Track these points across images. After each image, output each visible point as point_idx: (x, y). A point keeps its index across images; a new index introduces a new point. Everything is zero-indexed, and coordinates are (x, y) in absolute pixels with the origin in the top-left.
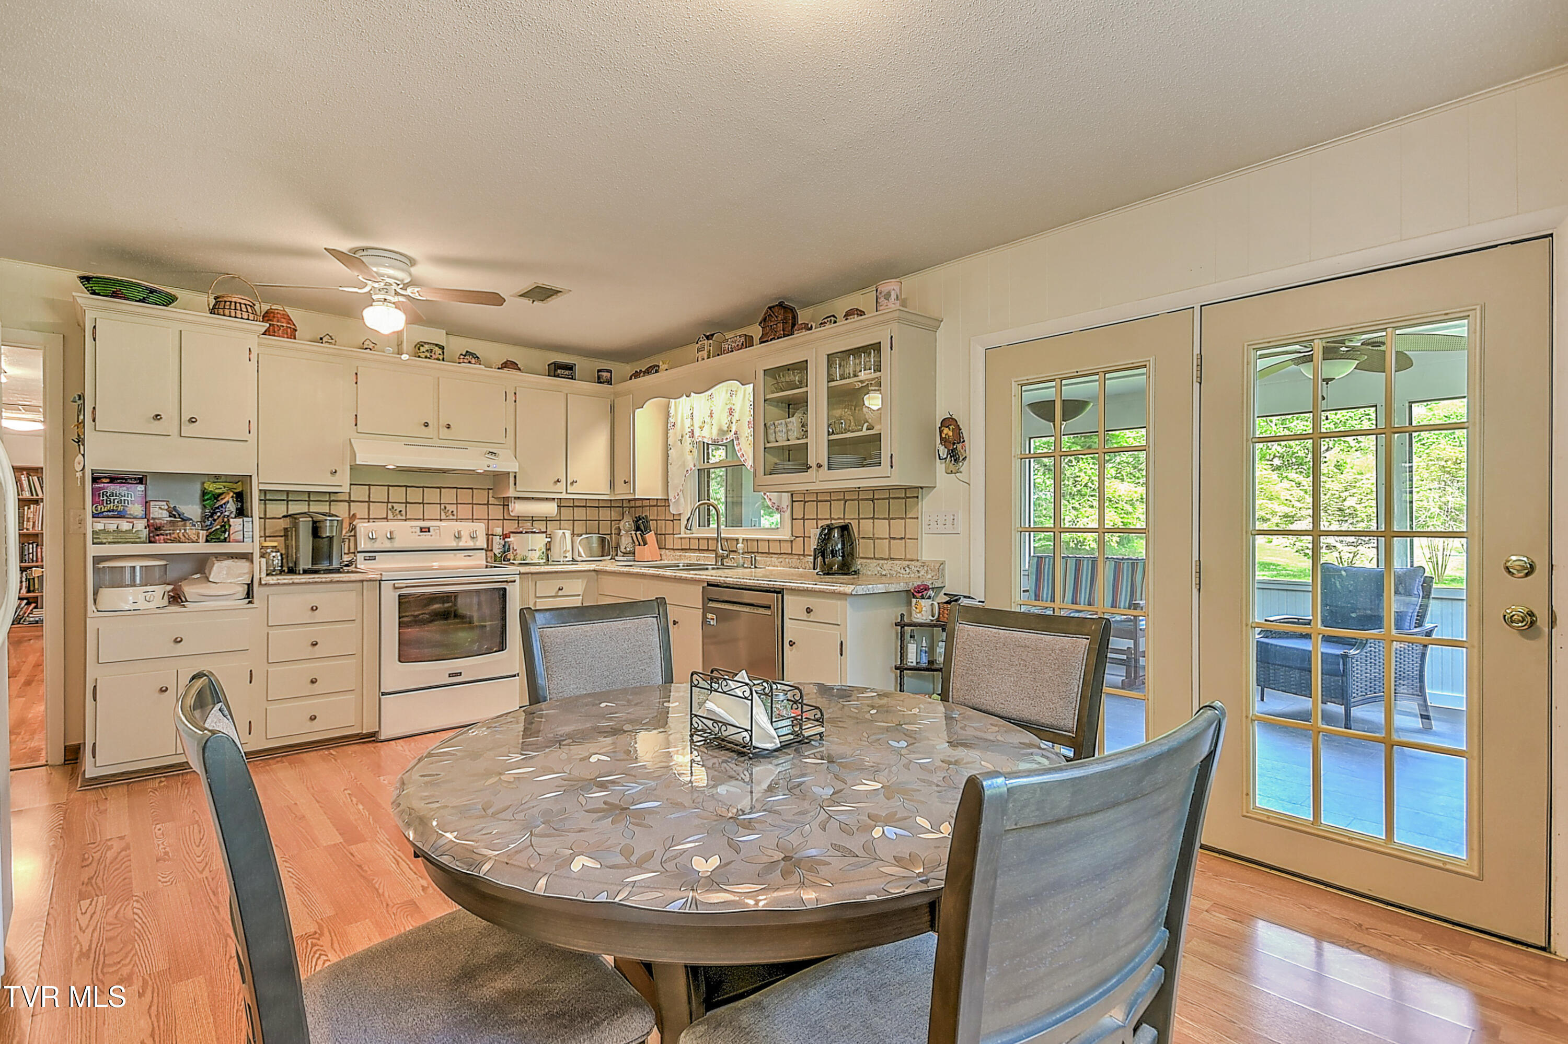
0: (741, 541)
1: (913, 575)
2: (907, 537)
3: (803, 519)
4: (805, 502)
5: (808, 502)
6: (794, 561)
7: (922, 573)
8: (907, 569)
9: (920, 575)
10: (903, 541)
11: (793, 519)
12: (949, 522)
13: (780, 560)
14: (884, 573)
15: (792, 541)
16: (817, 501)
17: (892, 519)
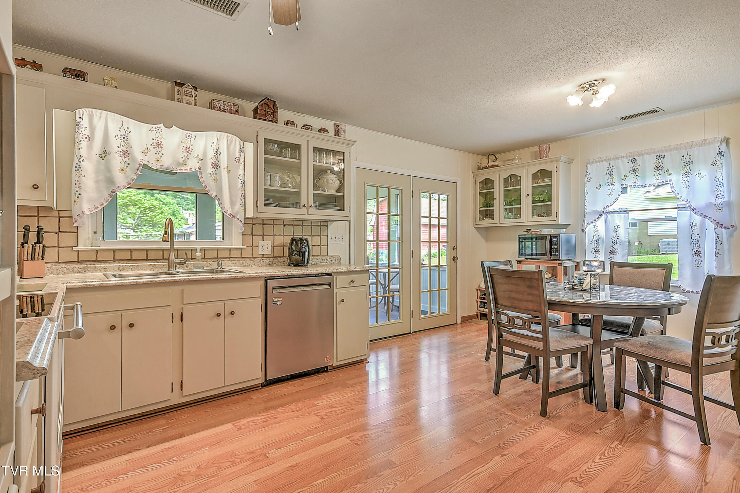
0: (198, 250)
1: (328, 263)
2: (322, 244)
3: (252, 235)
4: (253, 224)
5: (255, 224)
6: (248, 262)
7: (333, 261)
8: (326, 260)
9: (332, 262)
10: (320, 247)
11: (242, 235)
12: (341, 238)
13: (234, 262)
14: (313, 263)
15: (241, 249)
16: (263, 224)
17: (314, 236)
